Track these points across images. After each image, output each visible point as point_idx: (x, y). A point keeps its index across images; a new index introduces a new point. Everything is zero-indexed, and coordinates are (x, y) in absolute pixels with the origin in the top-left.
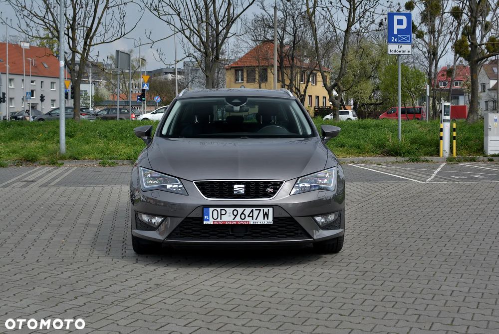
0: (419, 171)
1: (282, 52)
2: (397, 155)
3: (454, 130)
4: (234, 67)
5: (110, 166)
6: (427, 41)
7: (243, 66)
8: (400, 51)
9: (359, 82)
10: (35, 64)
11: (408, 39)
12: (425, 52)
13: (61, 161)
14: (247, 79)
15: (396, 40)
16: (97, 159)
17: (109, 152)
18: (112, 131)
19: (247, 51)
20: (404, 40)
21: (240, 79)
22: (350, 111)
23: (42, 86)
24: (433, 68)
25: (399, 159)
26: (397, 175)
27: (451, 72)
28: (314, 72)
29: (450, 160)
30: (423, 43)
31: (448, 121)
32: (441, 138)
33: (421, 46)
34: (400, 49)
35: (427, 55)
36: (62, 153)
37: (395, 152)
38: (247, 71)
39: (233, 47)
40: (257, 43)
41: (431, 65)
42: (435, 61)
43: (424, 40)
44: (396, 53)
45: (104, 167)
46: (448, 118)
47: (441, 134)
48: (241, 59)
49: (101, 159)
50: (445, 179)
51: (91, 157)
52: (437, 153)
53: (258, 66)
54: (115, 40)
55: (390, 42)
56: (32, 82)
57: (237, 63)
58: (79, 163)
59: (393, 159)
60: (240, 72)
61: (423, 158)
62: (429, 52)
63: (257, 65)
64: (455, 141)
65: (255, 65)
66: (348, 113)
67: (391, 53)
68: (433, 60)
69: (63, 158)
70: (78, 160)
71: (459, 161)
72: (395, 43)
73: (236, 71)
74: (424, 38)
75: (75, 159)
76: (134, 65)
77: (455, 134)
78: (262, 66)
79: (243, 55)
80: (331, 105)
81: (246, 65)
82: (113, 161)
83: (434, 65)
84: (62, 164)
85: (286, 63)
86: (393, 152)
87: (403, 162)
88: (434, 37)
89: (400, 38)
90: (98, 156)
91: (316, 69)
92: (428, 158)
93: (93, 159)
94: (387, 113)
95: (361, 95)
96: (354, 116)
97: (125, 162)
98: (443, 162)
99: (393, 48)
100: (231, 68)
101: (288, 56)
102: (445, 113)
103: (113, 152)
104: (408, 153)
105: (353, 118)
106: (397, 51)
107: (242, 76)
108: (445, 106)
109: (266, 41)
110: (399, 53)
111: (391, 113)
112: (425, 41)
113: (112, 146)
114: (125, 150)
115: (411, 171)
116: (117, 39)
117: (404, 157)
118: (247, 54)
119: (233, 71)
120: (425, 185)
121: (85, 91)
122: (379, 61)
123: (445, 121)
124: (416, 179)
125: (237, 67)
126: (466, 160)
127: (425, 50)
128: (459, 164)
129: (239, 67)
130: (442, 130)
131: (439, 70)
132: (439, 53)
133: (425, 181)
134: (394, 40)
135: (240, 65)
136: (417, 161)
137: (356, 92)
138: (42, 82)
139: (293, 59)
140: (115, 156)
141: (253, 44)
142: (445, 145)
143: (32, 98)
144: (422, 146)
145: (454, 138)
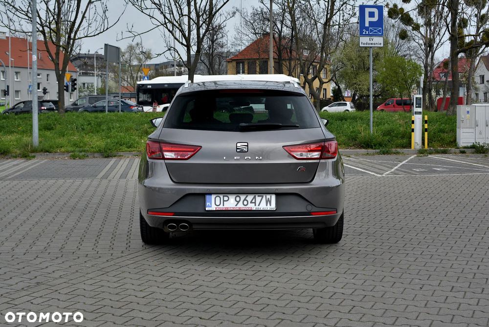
0: (385, 163)
1: (280, 45)
2: (368, 147)
3: (426, 122)
4: (234, 60)
5: (80, 158)
6: (423, 34)
7: (243, 58)
8: (372, 44)
9: (357, 74)
10: (41, 58)
11: (379, 31)
12: (421, 45)
13: (33, 154)
14: (248, 71)
15: (367, 33)
16: (68, 152)
17: (81, 145)
18: (90, 124)
19: (247, 44)
20: (375, 32)
21: (241, 71)
22: (348, 103)
23: (47, 79)
24: (429, 60)
25: (370, 151)
26: (358, 167)
27: (448, 64)
28: (314, 64)
29: (421, 152)
30: (420, 35)
31: (420, 113)
32: (413, 130)
33: (416, 38)
34: (371, 42)
35: (423, 47)
36: (34, 146)
37: (367, 144)
38: (248, 63)
39: (234, 40)
40: (257, 36)
41: (427, 57)
42: (431, 53)
43: (420, 32)
44: (368, 46)
45: (74, 160)
46: (420, 110)
47: (413, 126)
48: (241, 53)
49: (72, 152)
50: (405, 172)
51: (63, 150)
52: (409, 145)
53: (258, 59)
54: (98, 34)
55: (362, 34)
56: (39, 75)
57: (237, 55)
58: (51, 155)
59: (363, 151)
60: (241, 64)
61: (394, 150)
62: (425, 44)
63: (258, 57)
64: (426, 134)
65: (255, 58)
66: (346, 104)
67: (363, 46)
68: (429, 52)
69: (34, 151)
70: (51, 152)
71: (430, 154)
72: (366, 35)
73: (237, 63)
74: (421, 30)
75: (47, 152)
76: (141, 57)
77: (426, 126)
78: (263, 59)
79: (243, 48)
80: (331, 96)
81: (246, 58)
82: (83, 153)
83: (430, 56)
84: (34, 157)
85: (285, 56)
86: (365, 144)
87: (373, 154)
88: (430, 30)
89: (371, 31)
90: (70, 149)
91: (315, 61)
92: (399, 150)
93: (64, 152)
94: (385, 105)
95: (360, 87)
96: (351, 108)
97: (96, 155)
98: (414, 154)
99: (364, 41)
100: (232, 60)
101: (286, 49)
102: (417, 106)
103: (85, 145)
104: (380, 145)
105: (350, 110)
106: (369, 44)
107: (243, 68)
108: (416, 98)
109: (265, 34)
110: (370, 46)
111: (389, 104)
112: (421, 34)
113: (87, 139)
114: (98, 143)
115: (376, 164)
116: (100, 33)
117: (375, 149)
118: (247, 47)
119: (234, 63)
120: (379, 178)
121: (91, 83)
122: (378, 53)
123: (417, 113)
124: (374, 172)
125: (238, 60)
126: (438, 152)
127: (421, 42)
128: (430, 156)
129: (240, 60)
130: (413, 122)
131: (436, 62)
132: (435, 45)
133: (383, 174)
134: (366, 32)
135: (240, 57)
136: (387, 153)
137: (355, 83)
138: (48, 75)
139: (291, 52)
140: (86, 148)
141: (254, 37)
142: (416, 138)
143: (38, 90)
144: (394, 138)
145: (426, 130)
